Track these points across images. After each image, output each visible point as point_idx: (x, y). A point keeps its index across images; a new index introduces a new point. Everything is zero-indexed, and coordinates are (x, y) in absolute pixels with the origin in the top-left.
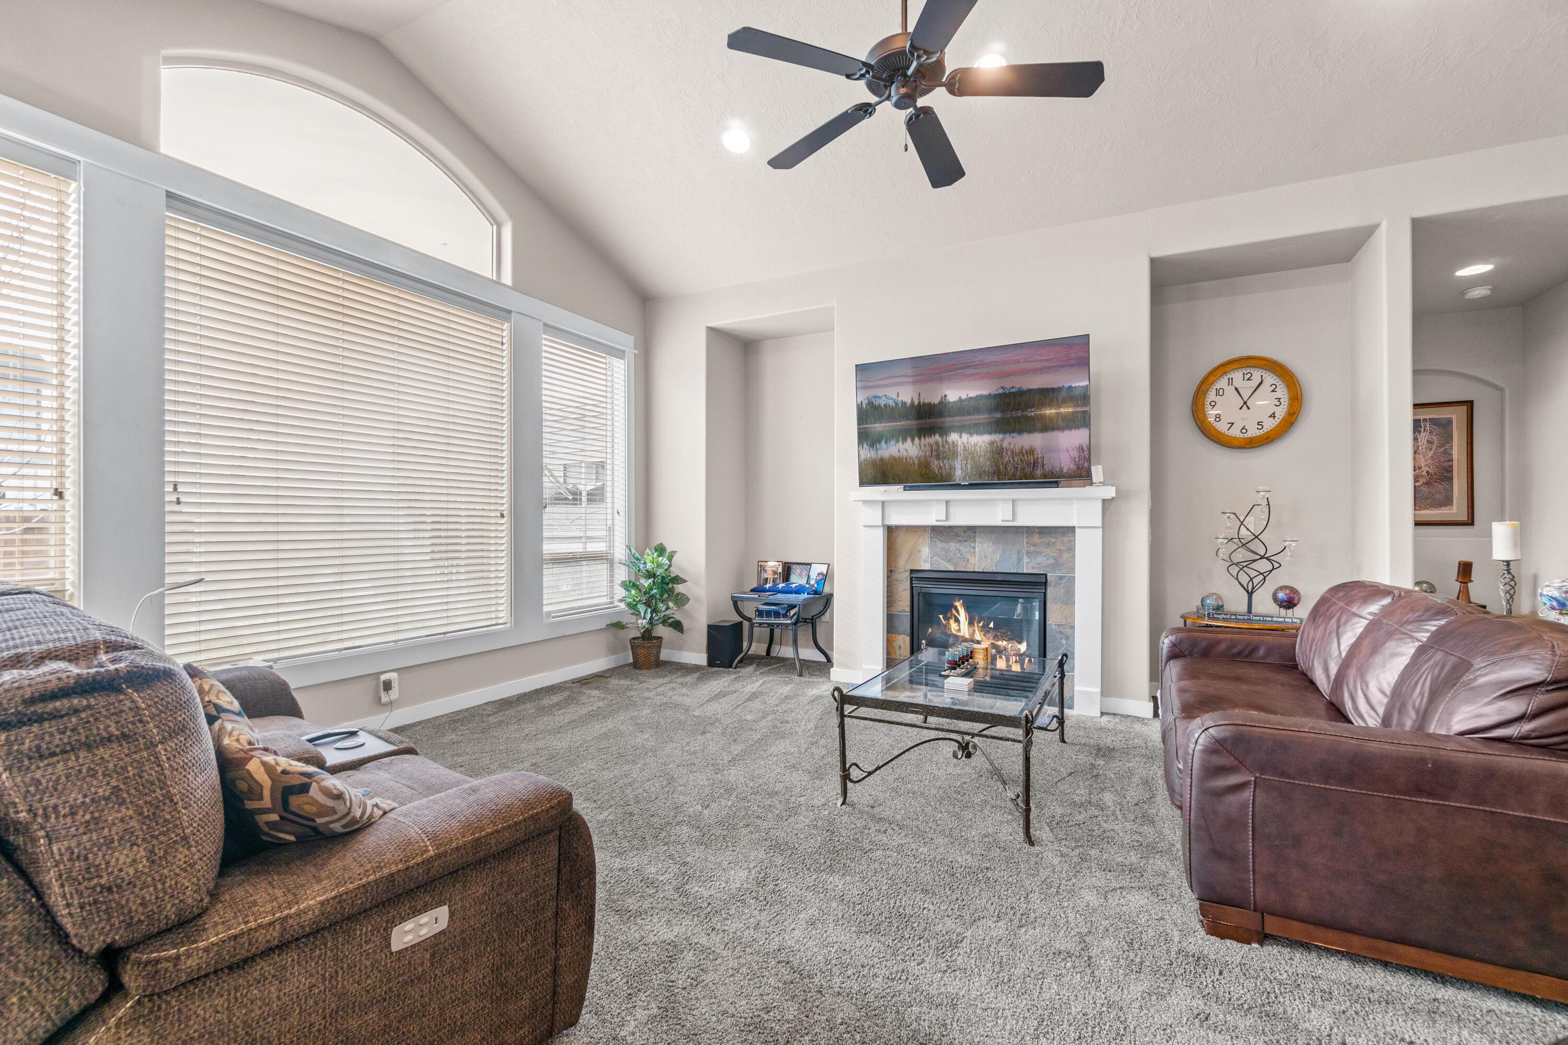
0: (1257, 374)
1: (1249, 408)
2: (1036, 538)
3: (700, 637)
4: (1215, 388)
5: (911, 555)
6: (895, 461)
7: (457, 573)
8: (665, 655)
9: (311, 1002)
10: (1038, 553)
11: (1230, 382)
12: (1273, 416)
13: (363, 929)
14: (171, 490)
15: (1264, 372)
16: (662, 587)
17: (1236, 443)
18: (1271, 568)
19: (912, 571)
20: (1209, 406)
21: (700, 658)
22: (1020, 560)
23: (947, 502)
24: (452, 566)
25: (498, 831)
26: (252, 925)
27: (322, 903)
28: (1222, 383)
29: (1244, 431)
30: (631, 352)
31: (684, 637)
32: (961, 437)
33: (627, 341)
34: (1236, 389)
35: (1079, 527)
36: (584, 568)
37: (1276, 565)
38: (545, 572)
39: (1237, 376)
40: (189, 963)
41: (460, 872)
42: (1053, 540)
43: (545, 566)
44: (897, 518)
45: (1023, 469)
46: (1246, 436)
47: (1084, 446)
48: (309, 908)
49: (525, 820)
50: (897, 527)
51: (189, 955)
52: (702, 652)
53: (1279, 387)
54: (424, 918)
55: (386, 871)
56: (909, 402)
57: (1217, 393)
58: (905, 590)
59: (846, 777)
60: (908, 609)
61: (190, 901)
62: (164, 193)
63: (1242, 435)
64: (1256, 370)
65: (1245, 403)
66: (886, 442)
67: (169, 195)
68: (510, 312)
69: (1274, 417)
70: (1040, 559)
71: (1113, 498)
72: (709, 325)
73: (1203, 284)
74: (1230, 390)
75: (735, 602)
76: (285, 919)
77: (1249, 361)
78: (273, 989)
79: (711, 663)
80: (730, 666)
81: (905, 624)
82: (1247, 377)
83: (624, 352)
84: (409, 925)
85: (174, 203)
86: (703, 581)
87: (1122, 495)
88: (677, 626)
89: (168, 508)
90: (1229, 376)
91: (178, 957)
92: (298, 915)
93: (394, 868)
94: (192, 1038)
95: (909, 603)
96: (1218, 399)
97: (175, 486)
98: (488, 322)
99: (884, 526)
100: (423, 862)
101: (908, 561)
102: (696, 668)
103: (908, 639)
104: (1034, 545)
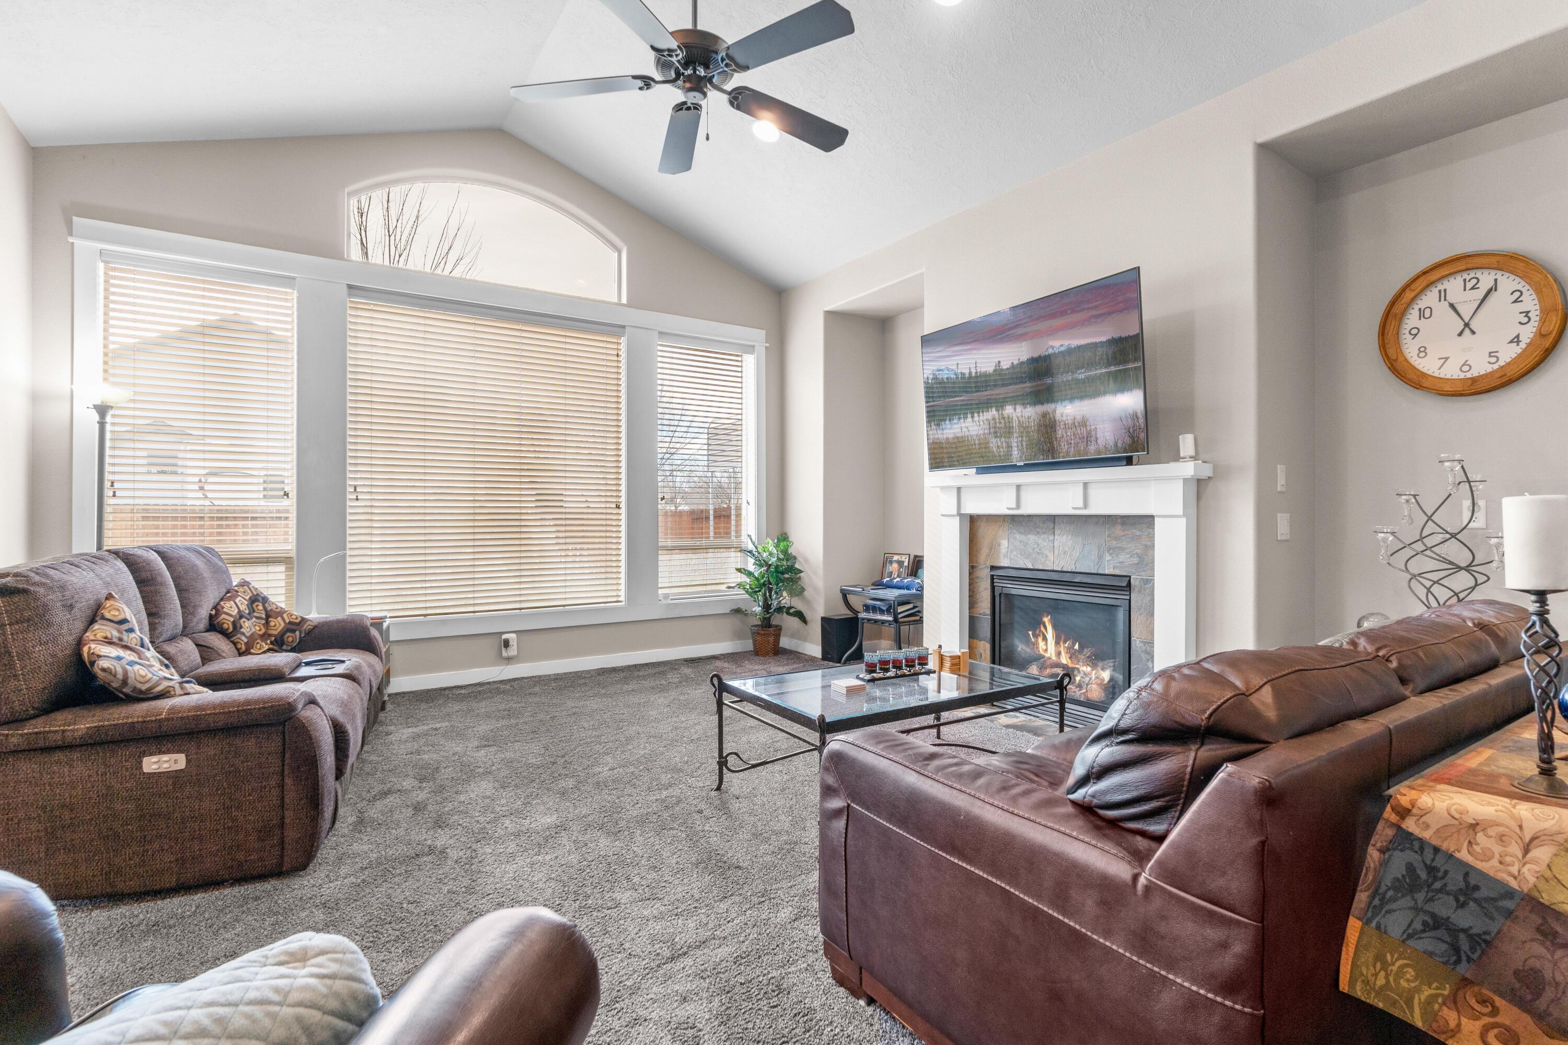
0: (1486, 279)
1: (1473, 332)
2: (1118, 530)
3: (816, 629)
4: (1416, 307)
5: (991, 549)
6: (959, 441)
7: (581, 555)
8: (785, 642)
9: (89, 785)
10: (1122, 549)
11: (1443, 295)
12: (1516, 340)
13: (124, 752)
14: (353, 490)
15: (1500, 273)
16: (777, 576)
17: (1447, 388)
18: (1472, 583)
19: (993, 568)
20: (1408, 336)
21: (815, 650)
22: (1100, 557)
23: (1018, 487)
24: (576, 549)
25: (215, 714)
26: (47, 729)
27: (88, 728)
28: (1430, 299)
29: (1466, 368)
30: (761, 349)
31: (807, 627)
32: (1015, 409)
33: (758, 336)
34: (1452, 306)
35: (1159, 516)
36: (710, 555)
37: (1481, 579)
38: (660, 558)
39: (1454, 286)
40: (13, 740)
41: (195, 735)
42: (1138, 533)
43: (660, 552)
44: (975, 506)
45: (1077, 444)
46: (1469, 375)
47: (1139, 412)
48: (80, 729)
49: (238, 711)
50: (979, 517)
51: (13, 736)
52: (817, 644)
53: (1526, 294)
54: (165, 758)
55: (130, 720)
56: (967, 372)
57: (1421, 314)
58: (985, 589)
59: (723, 763)
60: (988, 611)
61: (17, 708)
62: (345, 287)
63: (1462, 376)
64: (1486, 272)
65: (1467, 325)
66: (950, 420)
67: (350, 287)
68: (624, 327)
69: (1518, 342)
70: (1123, 557)
71: (1209, 478)
72: (826, 309)
73: (1398, 156)
74: (1441, 309)
75: (845, 594)
76: (64, 731)
77: (1470, 260)
78: (65, 770)
79: (825, 657)
80: (839, 662)
81: (985, 629)
82: (1469, 285)
83: (753, 347)
84: (154, 759)
85: (353, 291)
86: (821, 572)
87: (1221, 473)
88: (800, 615)
89: (349, 503)
90: (1441, 287)
91: (7, 735)
92: (73, 731)
93: (135, 720)
94: (20, 781)
95: (989, 605)
96: (1422, 324)
97: (355, 487)
98: (604, 339)
99: (961, 515)
100: (156, 720)
101: (988, 555)
102: (812, 659)
103: (988, 646)
104: (1116, 539)
